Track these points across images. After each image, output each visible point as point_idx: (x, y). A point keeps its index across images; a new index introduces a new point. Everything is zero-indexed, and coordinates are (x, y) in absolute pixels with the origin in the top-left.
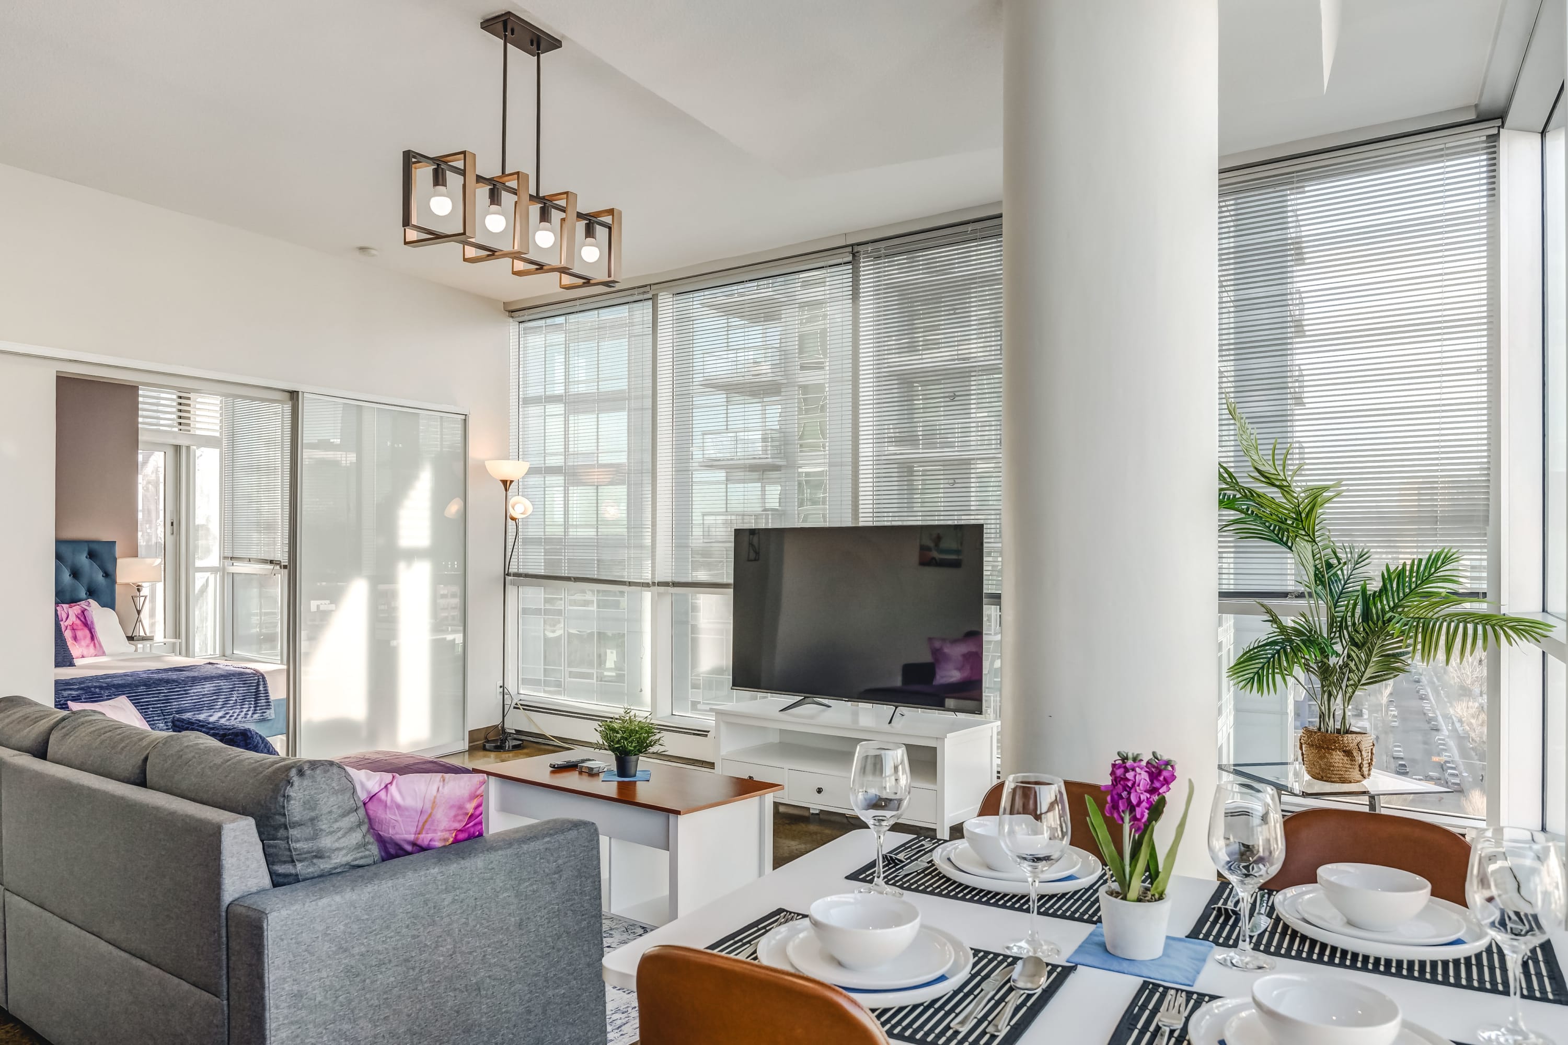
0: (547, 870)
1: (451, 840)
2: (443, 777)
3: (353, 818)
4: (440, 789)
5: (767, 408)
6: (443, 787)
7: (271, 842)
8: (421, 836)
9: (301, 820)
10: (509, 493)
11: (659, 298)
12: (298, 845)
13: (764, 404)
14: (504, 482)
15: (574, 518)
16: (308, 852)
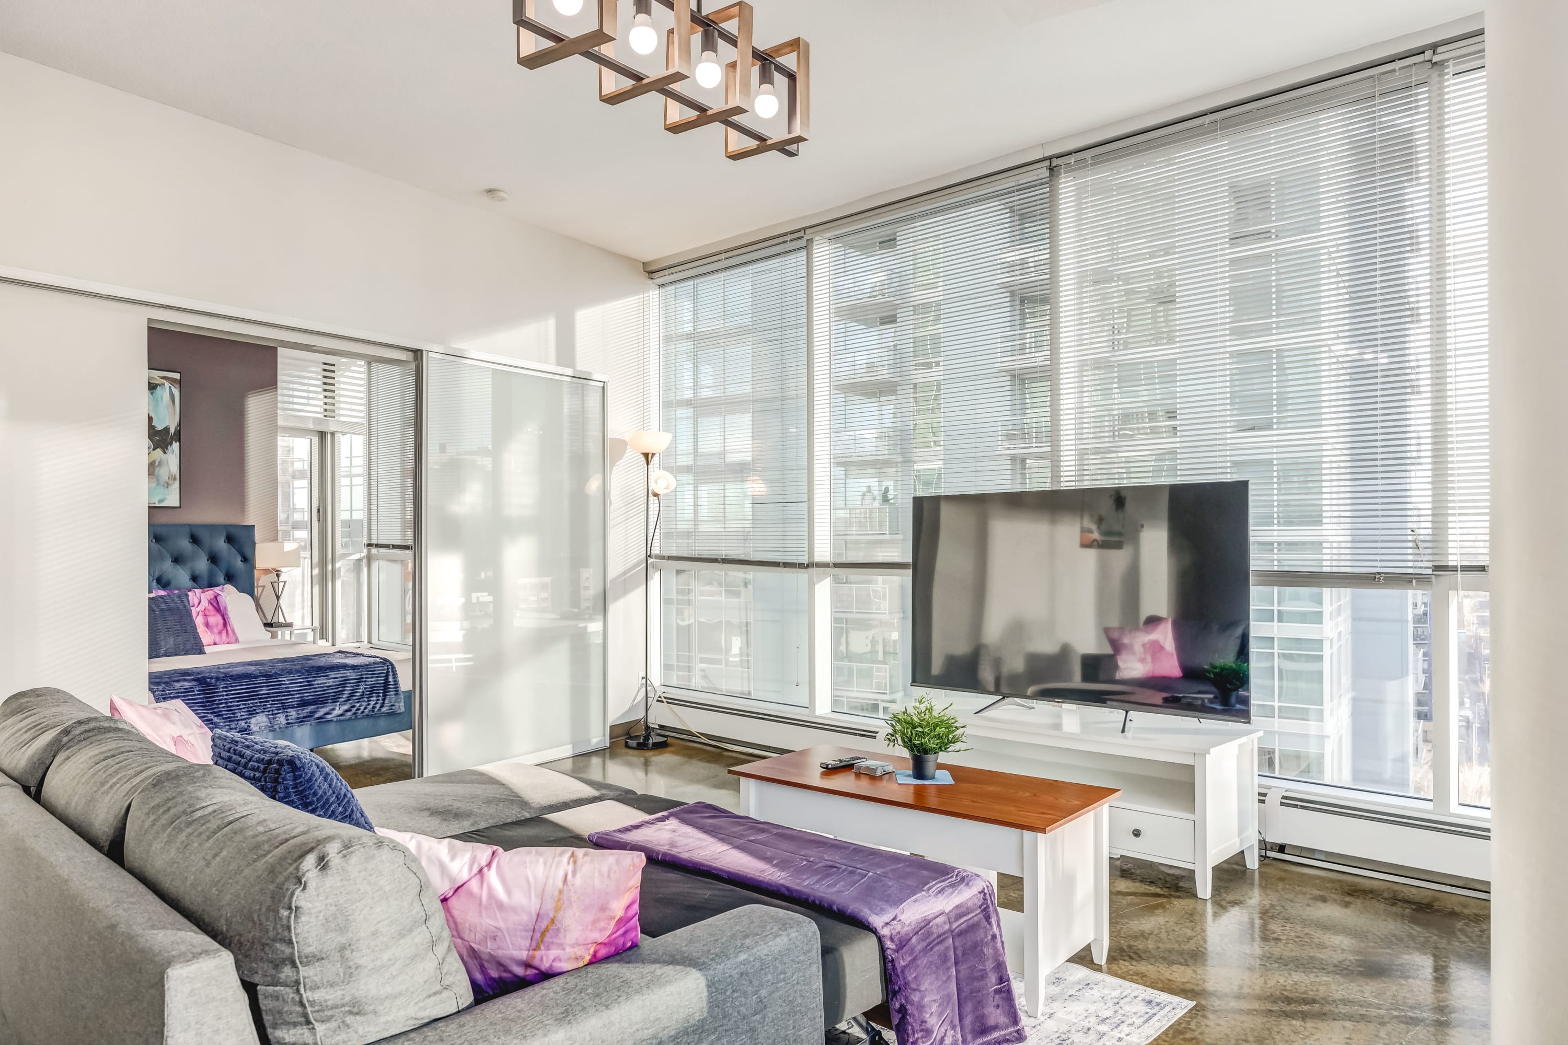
0: (743, 1009)
1: (587, 958)
2: (573, 855)
3: (420, 936)
4: (570, 876)
5: (884, 408)
6: (574, 873)
7: (270, 989)
8: (538, 954)
9: (321, 951)
10: (651, 466)
11: (815, 243)
12: (317, 995)
13: (881, 404)
14: (646, 455)
15: (704, 512)
16: (335, 1007)
